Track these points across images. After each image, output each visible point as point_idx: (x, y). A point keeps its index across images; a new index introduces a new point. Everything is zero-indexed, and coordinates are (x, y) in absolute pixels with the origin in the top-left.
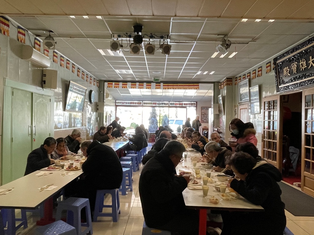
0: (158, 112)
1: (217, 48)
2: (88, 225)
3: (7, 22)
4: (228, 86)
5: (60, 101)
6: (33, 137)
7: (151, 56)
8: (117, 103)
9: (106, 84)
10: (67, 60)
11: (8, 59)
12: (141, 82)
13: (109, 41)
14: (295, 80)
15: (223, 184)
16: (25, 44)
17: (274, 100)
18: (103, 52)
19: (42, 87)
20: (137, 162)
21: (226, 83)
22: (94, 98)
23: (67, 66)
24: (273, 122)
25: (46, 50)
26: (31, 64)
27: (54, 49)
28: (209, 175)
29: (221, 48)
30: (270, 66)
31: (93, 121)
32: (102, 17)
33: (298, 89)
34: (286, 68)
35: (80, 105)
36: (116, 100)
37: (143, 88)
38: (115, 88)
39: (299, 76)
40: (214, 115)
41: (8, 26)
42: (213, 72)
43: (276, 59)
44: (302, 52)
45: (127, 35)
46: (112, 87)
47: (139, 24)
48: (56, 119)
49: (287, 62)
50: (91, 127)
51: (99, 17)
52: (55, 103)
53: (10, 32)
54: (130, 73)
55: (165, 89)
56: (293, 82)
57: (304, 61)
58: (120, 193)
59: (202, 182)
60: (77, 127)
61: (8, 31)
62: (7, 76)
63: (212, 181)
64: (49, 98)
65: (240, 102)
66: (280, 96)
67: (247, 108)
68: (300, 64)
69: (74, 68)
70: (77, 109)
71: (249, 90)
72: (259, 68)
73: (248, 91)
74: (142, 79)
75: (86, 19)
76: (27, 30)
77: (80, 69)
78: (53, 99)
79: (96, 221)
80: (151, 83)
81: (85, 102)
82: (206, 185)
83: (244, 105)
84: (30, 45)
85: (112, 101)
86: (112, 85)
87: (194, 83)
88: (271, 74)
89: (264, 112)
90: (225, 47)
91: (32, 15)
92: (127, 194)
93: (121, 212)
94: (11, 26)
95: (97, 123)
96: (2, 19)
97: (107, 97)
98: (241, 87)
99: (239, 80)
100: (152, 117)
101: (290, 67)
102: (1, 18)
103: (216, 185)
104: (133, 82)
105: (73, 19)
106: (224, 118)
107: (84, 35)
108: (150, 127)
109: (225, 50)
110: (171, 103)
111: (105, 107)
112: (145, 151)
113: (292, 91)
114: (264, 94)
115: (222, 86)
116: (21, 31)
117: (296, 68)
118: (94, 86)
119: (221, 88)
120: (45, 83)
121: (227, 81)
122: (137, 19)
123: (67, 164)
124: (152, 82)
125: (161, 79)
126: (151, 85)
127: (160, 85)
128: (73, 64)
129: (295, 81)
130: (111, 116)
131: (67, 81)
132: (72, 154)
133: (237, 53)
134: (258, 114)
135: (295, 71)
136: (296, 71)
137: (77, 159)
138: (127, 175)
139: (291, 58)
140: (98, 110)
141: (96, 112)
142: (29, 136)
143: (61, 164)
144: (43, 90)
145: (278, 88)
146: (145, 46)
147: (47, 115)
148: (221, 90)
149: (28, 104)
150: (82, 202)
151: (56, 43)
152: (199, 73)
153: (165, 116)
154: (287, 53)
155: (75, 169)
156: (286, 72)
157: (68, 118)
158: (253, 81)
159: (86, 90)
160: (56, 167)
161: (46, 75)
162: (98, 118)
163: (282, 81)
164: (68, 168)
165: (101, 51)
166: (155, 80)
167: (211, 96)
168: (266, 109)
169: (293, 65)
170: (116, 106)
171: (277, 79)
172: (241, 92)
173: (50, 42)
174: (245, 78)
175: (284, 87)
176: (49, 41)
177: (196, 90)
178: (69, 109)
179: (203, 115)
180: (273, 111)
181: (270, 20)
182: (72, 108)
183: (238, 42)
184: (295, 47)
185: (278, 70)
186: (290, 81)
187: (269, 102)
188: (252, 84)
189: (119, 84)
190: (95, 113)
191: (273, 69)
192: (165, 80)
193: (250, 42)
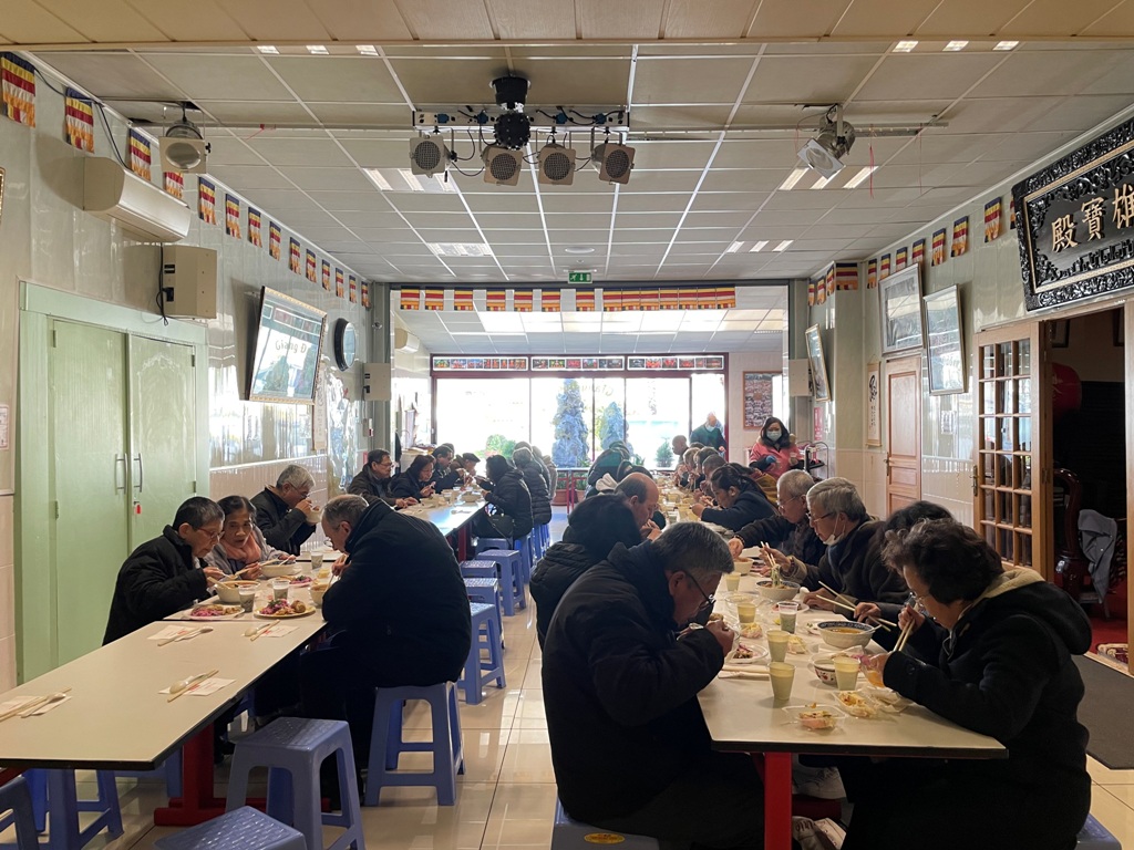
0: (585, 396)
1: (803, 154)
2: (346, 822)
3: (25, 75)
4: (843, 291)
5: (227, 364)
6: (134, 499)
7: (560, 191)
8: (436, 366)
9: (395, 295)
10: (251, 210)
11: (33, 208)
12: (524, 287)
13: (405, 138)
14: (1097, 263)
15: (845, 656)
16: (93, 152)
17: (1016, 339)
18: (384, 180)
19: (162, 313)
20: (517, 578)
21: (834, 281)
22: (351, 347)
23: (250, 231)
24: (1016, 420)
25: (172, 176)
26: (116, 225)
27: (202, 168)
28: (788, 625)
29: (817, 152)
30: (1000, 213)
31: (351, 431)
32: (379, 47)
33: (1107, 298)
34: (1059, 220)
35: (302, 375)
36: (432, 356)
37: (530, 310)
38: (430, 311)
39: (1113, 248)
40: (792, 400)
41: (30, 88)
42: (788, 243)
43: (1020, 189)
44: (1120, 158)
45: (472, 114)
46: (417, 307)
47: (515, 72)
48: (216, 429)
49: (1065, 196)
50: (345, 455)
51: (368, 50)
52: (212, 371)
53: (36, 109)
54: (481, 255)
55: (612, 309)
56: (1089, 269)
57: (1128, 193)
58: (461, 695)
59: (767, 651)
60: (292, 456)
61: (29, 107)
62: (29, 275)
63: (804, 647)
64: (189, 352)
65: (887, 349)
66: (1040, 323)
67: (914, 373)
68: (1116, 203)
69: (278, 240)
70: (291, 392)
71: (923, 304)
72: (956, 224)
73: (918, 307)
74: (525, 275)
75: (319, 58)
76: (98, 100)
77: (298, 244)
78: (202, 357)
79: (376, 804)
80: (558, 290)
81: (322, 365)
82: (781, 660)
83: (904, 362)
84: (114, 158)
85: (416, 357)
86: (417, 299)
87: (713, 287)
88: (1005, 243)
89: (982, 385)
90: (833, 148)
91: (117, 47)
92: (486, 698)
93: (466, 766)
94: (39, 86)
95: (365, 441)
96: (6, 64)
97: (402, 343)
98: (890, 293)
99: (883, 268)
100: (565, 412)
101: (1075, 214)
102: (3, 59)
103: (818, 662)
104: (495, 288)
105: (269, 57)
106: (830, 411)
107: (314, 116)
108: (558, 449)
109: (833, 159)
110: (631, 360)
111: (394, 381)
112: (545, 535)
113: (1085, 303)
114: (978, 319)
115: (821, 292)
116: (77, 104)
117: (1098, 219)
118: (353, 305)
119: (816, 301)
120: (170, 298)
121: (839, 274)
122: (508, 54)
123: (262, 593)
124: (564, 285)
125: (595, 275)
126: (558, 297)
127: (592, 297)
128: (272, 224)
129: (1097, 266)
130: (416, 412)
131: (252, 289)
132: (281, 558)
133: (875, 168)
134: (957, 392)
135: (1094, 231)
136: (1098, 229)
137: (299, 575)
138: (483, 627)
139: (1079, 181)
140: (368, 392)
141: (363, 398)
142: (116, 493)
143: (241, 593)
144: (166, 323)
145: (1033, 293)
146: (538, 155)
147: (182, 415)
148: (817, 309)
149: (112, 374)
150: (322, 735)
151: (208, 148)
152: (735, 247)
153: (614, 406)
154: (1066, 163)
155: (296, 612)
156: (1063, 235)
157: (260, 424)
158: (936, 273)
159: (323, 320)
160: (225, 607)
161: (173, 266)
162: (370, 421)
163: (1047, 271)
164: (270, 611)
165: (375, 176)
166: (574, 277)
167: (781, 332)
168: (987, 375)
169: (1086, 208)
170: (435, 376)
171: (1029, 263)
172: (890, 312)
173: (188, 146)
174: (906, 260)
175: (1055, 290)
176: (182, 140)
177: (724, 311)
178: (261, 390)
179: (752, 400)
180: (1016, 382)
181: (1001, 44)
182: (273, 388)
183: (881, 129)
184: (1094, 142)
185: (1032, 228)
186: (1078, 269)
187: (999, 346)
188: (932, 285)
189: (441, 296)
190: (356, 404)
191: (1013, 227)
192: (609, 278)
193: (925, 129)
